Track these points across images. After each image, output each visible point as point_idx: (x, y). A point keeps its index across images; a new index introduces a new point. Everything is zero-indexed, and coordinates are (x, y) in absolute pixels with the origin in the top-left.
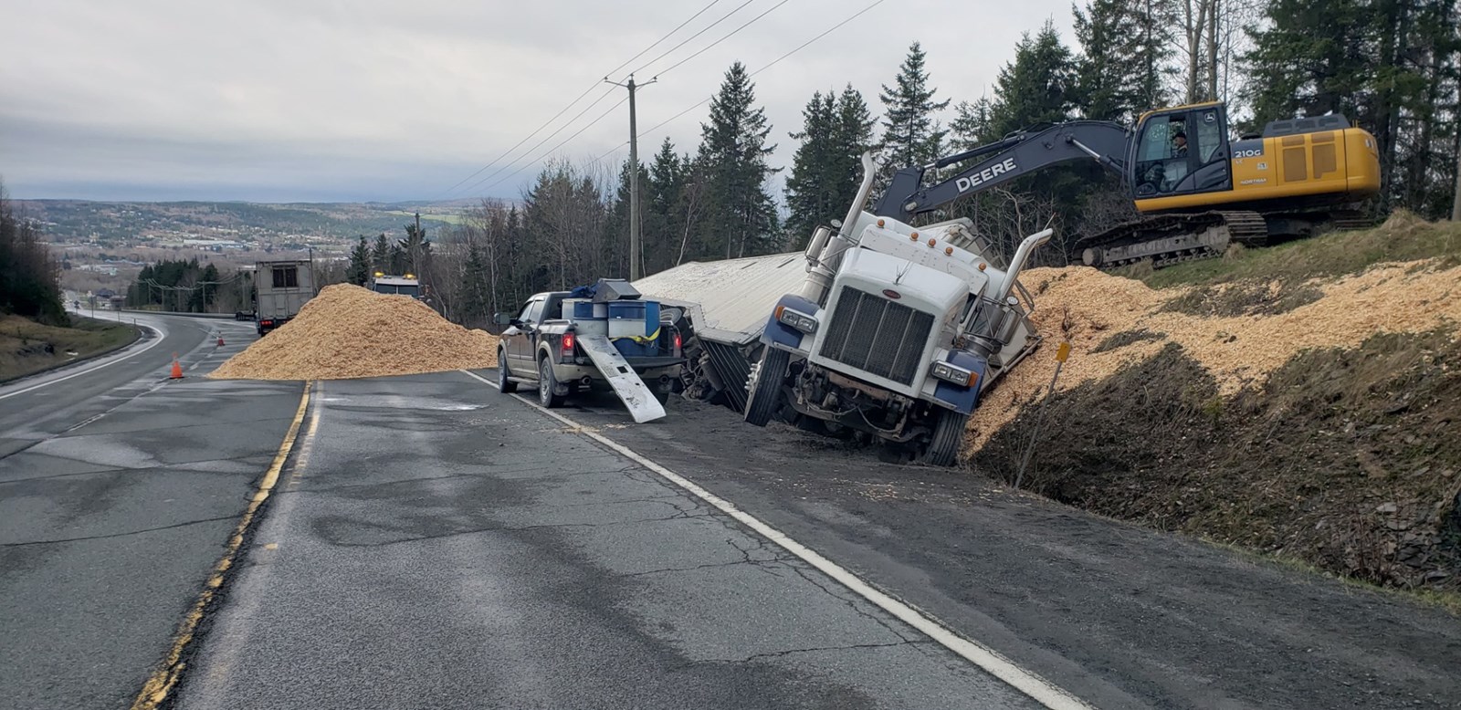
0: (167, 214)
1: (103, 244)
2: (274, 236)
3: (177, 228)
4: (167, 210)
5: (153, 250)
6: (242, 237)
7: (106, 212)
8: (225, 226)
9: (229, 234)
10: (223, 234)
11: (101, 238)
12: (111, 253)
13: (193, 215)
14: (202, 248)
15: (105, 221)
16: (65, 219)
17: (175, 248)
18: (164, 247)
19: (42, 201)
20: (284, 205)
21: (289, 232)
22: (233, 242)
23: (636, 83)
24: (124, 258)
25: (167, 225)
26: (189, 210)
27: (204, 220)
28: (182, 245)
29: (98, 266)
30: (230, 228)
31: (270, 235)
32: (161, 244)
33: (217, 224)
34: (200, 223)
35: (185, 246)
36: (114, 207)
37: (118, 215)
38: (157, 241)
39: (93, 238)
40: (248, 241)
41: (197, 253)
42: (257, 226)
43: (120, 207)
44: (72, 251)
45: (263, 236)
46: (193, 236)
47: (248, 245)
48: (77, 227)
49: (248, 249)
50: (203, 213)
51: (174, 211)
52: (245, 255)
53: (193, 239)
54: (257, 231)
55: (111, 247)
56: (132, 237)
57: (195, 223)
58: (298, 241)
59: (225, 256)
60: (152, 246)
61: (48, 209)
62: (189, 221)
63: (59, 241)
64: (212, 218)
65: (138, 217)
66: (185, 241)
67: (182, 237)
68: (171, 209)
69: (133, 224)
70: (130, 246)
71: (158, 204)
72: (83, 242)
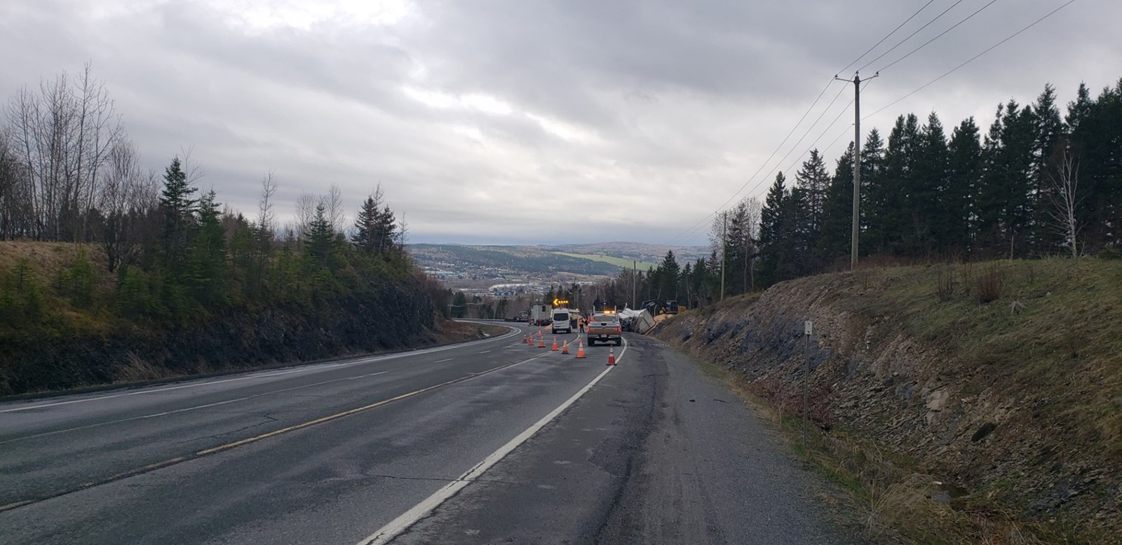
6: (457, 269)
8: (446, 262)
9: (449, 267)
10: (445, 267)
13: (426, 253)
20: (484, 247)
21: (488, 266)
22: (452, 273)
26: (424, 250)
27: (433, 257)
30: (449, 263)
31: (475, 268)
33: (441, 260)
34: (431, 259)
40: (461, 272)
45: (471, 268)
47: (462, 274)
49: (461, 278)
50: (433, 252)
51: (415, 251)
52: (459, 281)
54: (467, 265)
57: (428, 259)
58: (493, 273)
64: (438, 256)
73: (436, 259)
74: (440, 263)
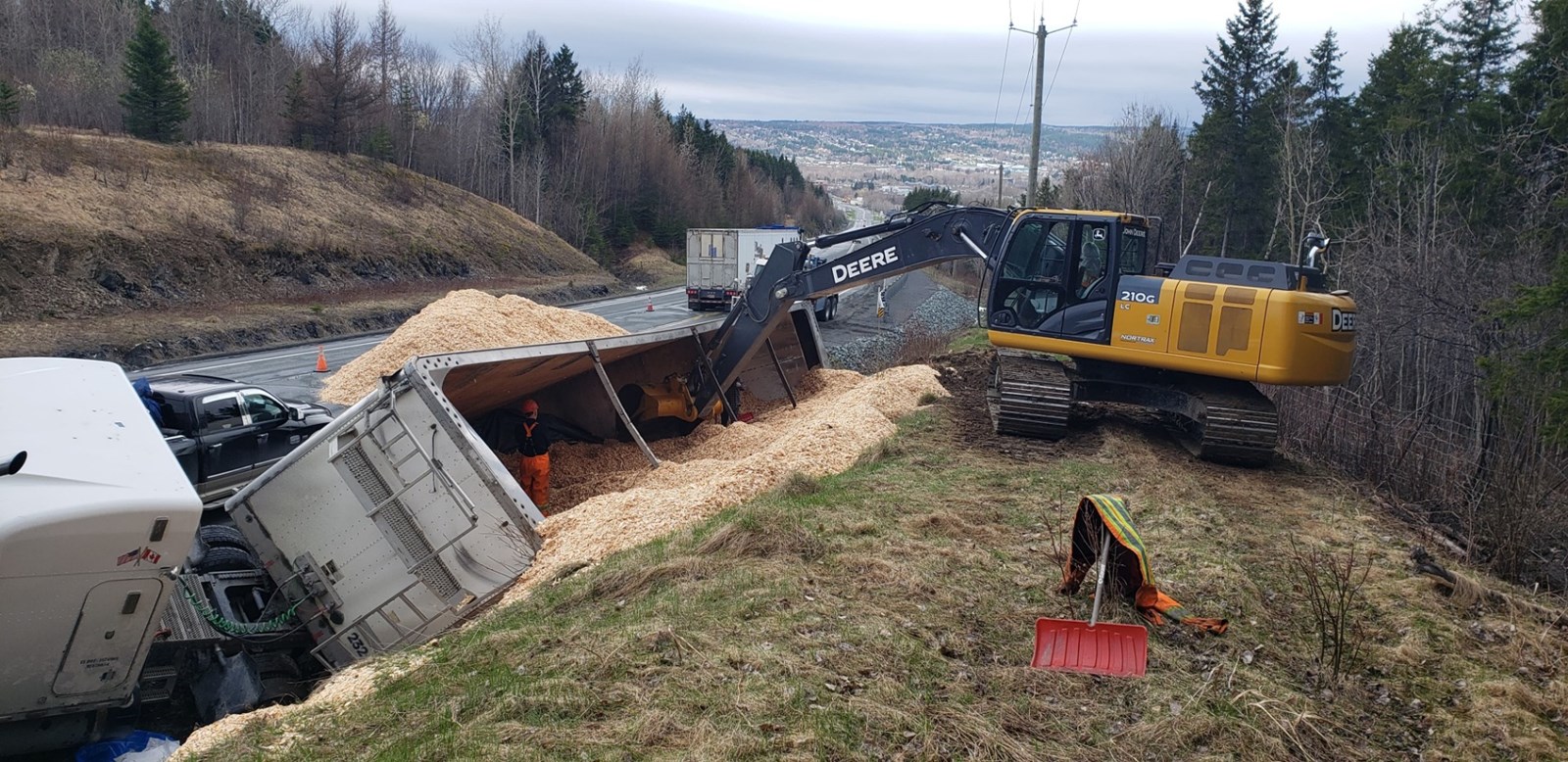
0: (968, 137)
1: (907, 166)
2: (1064, 160)
3: (974, 151)
4: (968, 133)
5: (947, 173)
7: (915, 135)
8: (1018, 149)
9: (1021, 158)
10: (1014, 158)
11: (907, 159)
12: (911, 174)
13: (989, 138)
14: (992, 173)
15: (913, 143)
16: (881, 141)
17: (968, 172)
18: (958, 170)
19: (866, 123)
22: (1022, 167)
23: (1047, 29)
24: (920, 180)
25: (964, 148)
26: (988, 133)
27: (1000, 143)
28: (974, 169)
29: (896, 187)
30: (1022, 152)
32: (956, 167)
33: (1010, 147)
34: (995, 146)
35: (977, 170)
36: (923, 130)
37: (925, 137)
38: (953, 164)
39: (900, 160)
41: (986, 177)
42: (1050, 150)
43: (926, 129)
44: (880, 172)
45: (1053, 161)
46: (987, 159)
48: (889, 149)
50: (1000, 136)
51: (974, 135)
53: (986, 162)
54: (1049, 156)
55: (913, 169)
56: (932, 159)
57: (990, 146)
59: (1011, 181)
60: (948, 169)
61: (869, 131)
62: (985, 144)
63: (872, 162)
64: (1006, 142)
65: (942, 140)
66: (979, 165)
67: (977, 161)
68: (972, 132)
69: (936, 147)
70: (929, 168)
71: (961, 127)
72: (891, 163)
73: (1003, 146)
74: (1008, 152)
